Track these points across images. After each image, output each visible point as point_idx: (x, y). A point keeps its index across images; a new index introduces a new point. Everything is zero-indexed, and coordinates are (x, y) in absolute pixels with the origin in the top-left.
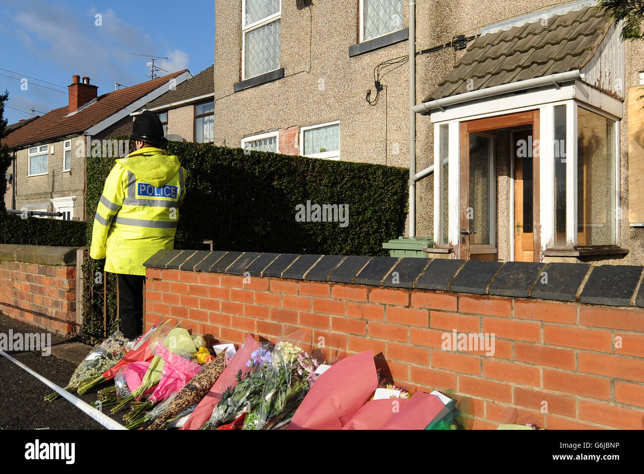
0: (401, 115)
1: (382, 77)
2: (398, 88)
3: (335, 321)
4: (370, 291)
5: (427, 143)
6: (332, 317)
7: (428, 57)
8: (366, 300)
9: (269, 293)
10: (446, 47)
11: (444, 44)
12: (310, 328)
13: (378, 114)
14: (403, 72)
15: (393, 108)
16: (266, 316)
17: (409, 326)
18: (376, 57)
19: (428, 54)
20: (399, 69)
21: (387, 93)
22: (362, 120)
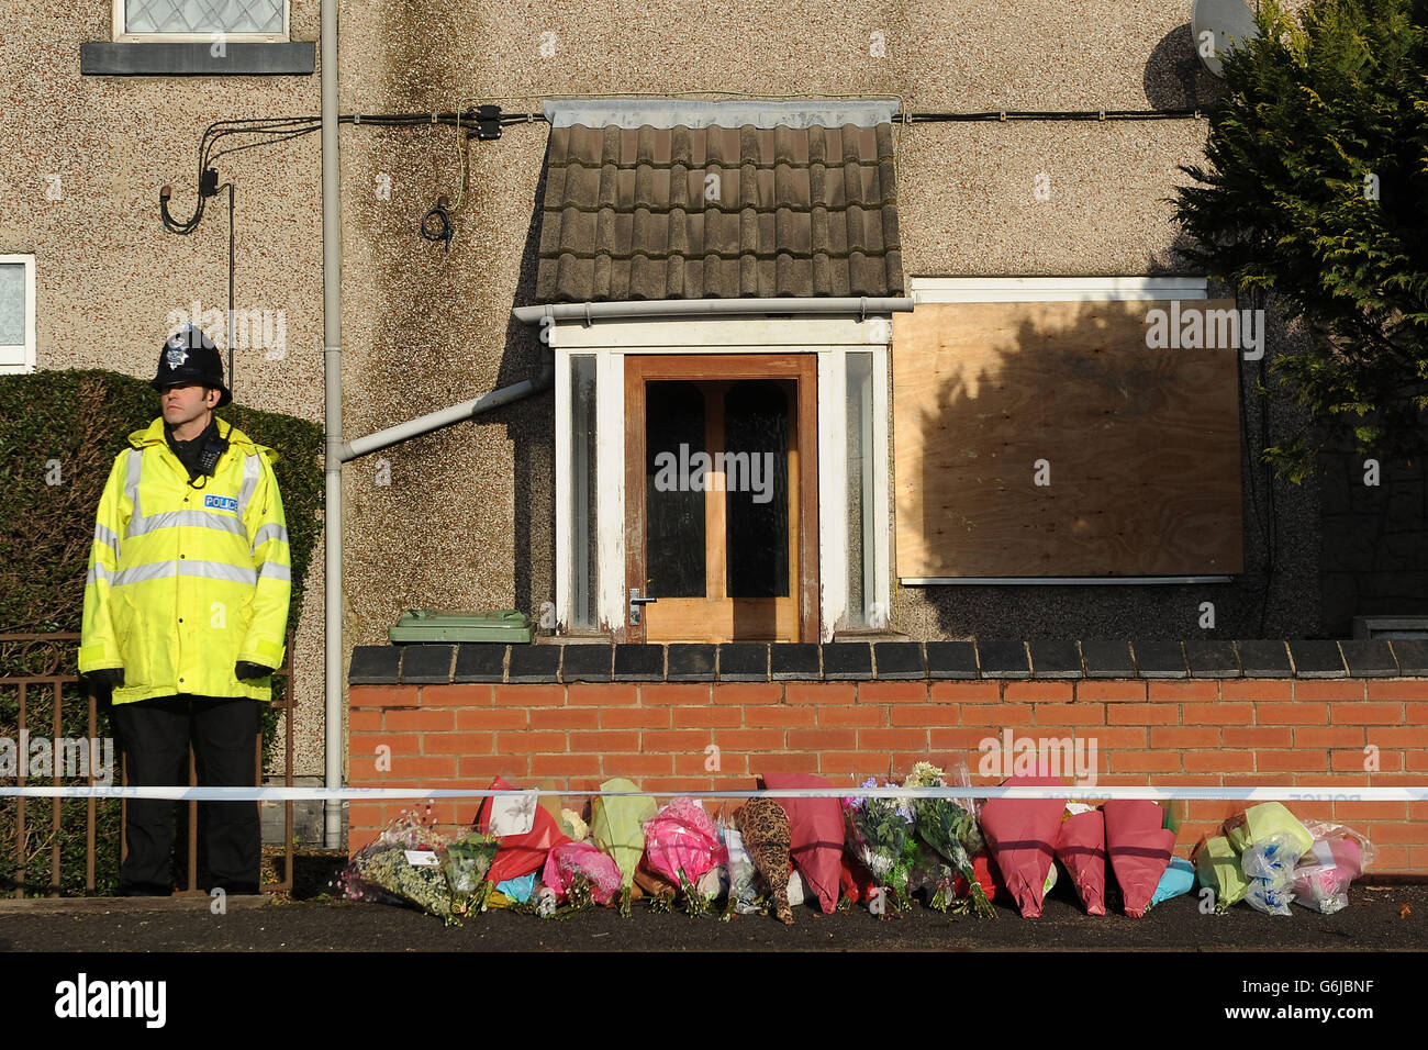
0: (286, 276)
1: (217, 157)
2: (275, 199)
3: (936, 734)
4: (1003, 687)
5: (379, 361)
6: (932, 730)
7: (381, 136)
8: (999, 700)
9: (783, 706)
10: (439, 122)
11: (435, 115)
12: (884, 751)
13: (199, 261)
14: (291, 159)
15: (255, 252)
16: (777, 743)
17: (1074, 727)
18: (191, 95)
19: (379, 130)
20: (277, 146)
21: (232, 207)
22: (132, 269)
